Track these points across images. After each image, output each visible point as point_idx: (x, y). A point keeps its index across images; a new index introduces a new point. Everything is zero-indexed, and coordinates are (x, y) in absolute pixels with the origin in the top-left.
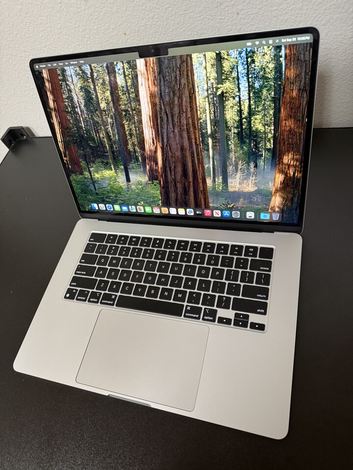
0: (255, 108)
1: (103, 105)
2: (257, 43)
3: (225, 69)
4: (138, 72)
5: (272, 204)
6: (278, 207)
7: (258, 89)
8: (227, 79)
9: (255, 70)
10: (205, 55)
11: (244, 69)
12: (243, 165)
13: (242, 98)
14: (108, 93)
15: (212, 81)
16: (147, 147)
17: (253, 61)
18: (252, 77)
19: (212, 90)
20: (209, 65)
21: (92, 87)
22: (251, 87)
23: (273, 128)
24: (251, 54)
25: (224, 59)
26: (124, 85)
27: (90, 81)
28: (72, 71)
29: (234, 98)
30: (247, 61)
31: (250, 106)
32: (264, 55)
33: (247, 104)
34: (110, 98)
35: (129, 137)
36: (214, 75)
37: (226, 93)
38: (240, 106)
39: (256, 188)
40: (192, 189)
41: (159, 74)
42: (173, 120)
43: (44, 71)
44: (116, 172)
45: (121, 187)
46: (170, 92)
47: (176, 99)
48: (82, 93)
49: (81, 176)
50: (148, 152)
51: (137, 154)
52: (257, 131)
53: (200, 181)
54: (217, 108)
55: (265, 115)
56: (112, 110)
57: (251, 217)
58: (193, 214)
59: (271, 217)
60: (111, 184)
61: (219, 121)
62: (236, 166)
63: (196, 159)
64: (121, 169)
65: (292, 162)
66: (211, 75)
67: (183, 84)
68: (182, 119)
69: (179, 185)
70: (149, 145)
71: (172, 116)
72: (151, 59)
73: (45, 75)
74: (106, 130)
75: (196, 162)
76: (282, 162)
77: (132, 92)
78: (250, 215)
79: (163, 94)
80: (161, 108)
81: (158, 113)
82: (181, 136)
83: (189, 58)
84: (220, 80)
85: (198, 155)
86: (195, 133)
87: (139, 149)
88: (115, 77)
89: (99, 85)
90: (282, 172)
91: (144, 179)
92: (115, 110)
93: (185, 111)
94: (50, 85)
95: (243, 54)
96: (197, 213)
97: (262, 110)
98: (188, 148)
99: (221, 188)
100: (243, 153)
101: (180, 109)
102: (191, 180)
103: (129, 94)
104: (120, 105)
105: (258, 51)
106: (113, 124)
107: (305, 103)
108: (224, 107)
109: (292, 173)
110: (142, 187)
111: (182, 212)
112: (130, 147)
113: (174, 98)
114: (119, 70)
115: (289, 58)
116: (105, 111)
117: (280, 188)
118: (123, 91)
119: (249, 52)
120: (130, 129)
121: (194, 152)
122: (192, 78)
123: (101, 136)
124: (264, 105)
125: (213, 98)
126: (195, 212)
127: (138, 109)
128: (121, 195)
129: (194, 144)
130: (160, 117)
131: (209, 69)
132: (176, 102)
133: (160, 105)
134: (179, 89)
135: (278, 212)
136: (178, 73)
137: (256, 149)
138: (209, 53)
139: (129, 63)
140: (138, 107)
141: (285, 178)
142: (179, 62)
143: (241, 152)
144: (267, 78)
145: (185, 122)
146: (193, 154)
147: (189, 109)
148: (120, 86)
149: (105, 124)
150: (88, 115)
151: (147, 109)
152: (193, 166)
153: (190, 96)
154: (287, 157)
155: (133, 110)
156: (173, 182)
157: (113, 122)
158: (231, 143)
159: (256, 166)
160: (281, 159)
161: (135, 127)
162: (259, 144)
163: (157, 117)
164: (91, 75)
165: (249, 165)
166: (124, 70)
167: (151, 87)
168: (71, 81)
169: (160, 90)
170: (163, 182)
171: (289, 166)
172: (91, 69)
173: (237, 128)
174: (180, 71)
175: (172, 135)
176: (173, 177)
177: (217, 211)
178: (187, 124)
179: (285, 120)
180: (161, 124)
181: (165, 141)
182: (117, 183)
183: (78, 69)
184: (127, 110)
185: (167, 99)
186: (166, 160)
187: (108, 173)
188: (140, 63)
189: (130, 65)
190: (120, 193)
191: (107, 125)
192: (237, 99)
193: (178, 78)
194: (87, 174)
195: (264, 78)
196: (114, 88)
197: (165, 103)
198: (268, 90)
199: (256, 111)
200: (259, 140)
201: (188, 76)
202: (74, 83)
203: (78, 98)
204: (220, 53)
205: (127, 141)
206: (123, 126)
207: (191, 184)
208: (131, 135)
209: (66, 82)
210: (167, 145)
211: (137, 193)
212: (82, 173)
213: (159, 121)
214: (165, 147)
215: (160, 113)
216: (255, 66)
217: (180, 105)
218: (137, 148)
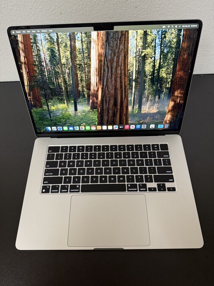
0: (163, 64)
1: (63, 61)
2: (169, 26)
3: (148, 41)
4: (92, 40)
5: (165, 119)
6: (169, 121)
7: (166, 53)
8: (149, 47)
9: (165, 42)
10: (137, 32)
11: (159, 41)
12: (152, 97)
13: (156, 58)
14: (68, 53)
15: (140, 47)
16: (92, 88)
17: (165, 37)
18: (163, 46)
19: (139, 53)
20: (139, 38)
21: (57, 48)
22: (162, 52)
23: (171, 76)
24: (164, 33)
25: (148, 34)
26: (81, 48)
27: (56, 44)
28: (42, 36)
29: (151, 58)
30: (162, 37)
31: (160, 63)
32: (171, 34)
33: (158, 62)
34: (69, 57)
35: (80, 82)
36: (141, 44)
37: (147, 55)
38: (154, 63)
39: (158, 111)
40: (118, 113)
41: (106, 41)
42: (112, 71)
43: (19, 35)
44: (68, 105)
45: (70, 115)
46: (112, 53)
47: (115, 58)
48: (48, 52)
49: (40, 109)
50: (92, 92)
51: (84, 93)
52: (162, 77)
53: (125, 108)
54: (140, 64)
55: (168, 68)
56: (70, 64)
57: (153, 127)
58: (117, 128)
59: (164, 126)
60: (63, 113)
61: (141, 72)
62: (148, 98)
63: (124, 95)
64: (72, 103)
65: (179, 94)
66: (140, 44)
67: (121, 49)
68: (118, 70)
69: (111, 112)
70: (93, 87)
71: (112, 68)
72: (102, 32)
73: (20, 38)
74: (64, 77)
75: (124, 97)
76: (174, 95)
77: (86, 53)
78: (152, 126)
79: (107, 54)
80: (104, 63)
81: (103, 66)
82: (116, 81)
83: (127, 33)
84: (144, 47)
85: (125, 92)
86: (125, 79)
87: (86, 89)
88: (75, 42)
89: (62, 47)
90: (173, 100)
91: (87, 108)
92: (72, 64)
93: (120, 65)
94: (23, 45)
95: (160, 33)
96: (120, 127)
97: (167, 65)
98: (119, 88)
99: (137, 112)
100: (153, 90)
101: (117, 64)
102: (119, 107)
103: (83, 54)
104: (76, 61)
105: (168, 31)
106: (69, 73)
107: (190, 62)
108: (145, 63)
109: (179, 101)
110: (85, 114)
111: (110, 128)
112: (80, 88)
113: (114, 57)
114: (78, 38)
115: (185, 36)
116: (64, 65)
117: (171, 109)
118: (79, 51)
119: (163, 32)
120: (82, 77)
121: (123, 91)
122: (127, 45)
123: (60, 81)
124: (168, 62)
125: (139, 58)
126: (119, 127)
127: (89, 63)
128: (70, 120)
129: (123, 85)
130: (103, 69)
131: (138, 40)
132: (115, 60)
133: (104, 61)
134: (118, 52)
135: (168, 123)
136: (119, 41)
137: (160, 88)
138: (140, 30)
139: (86, 33)
140: (89, 62)
141: (174, 104)
142: (120, 35)
143: (152, 90)
144: (172, 47)
145: (119, 72)
146: (122, 92)
147: (123, 64)
148: (77, 48)
149: (63, 73)
150: (51, 67)
151: (95, 63)
152: (121, 99)
153: (124, 56)
154: (177, 92)
155: (85, 64)
156: (107, 109)
157: (70, 72)
158: (147, 84)
159: (159, 98)
160: (174, 93)
161: (85, 76)
162: (162, 85)
163: (101, 69)
164: (57, 40)
165: (155, 97)
166: (82, 38)
167: (99, 50)
168: (40, 43)
169: (106, 52)
170: (100, 110)
171: (177, 97)
172: (58, 36)
173: (151, 75)
174: (120, 40)
175: (110, 80)
176: (107, 106)
177: (133, 126)
178: (120, 73)
179: (179, 71)
180: (103, 73)
181: (105, 84)
182: (67, 112)
183: (47, 35)
184: (81, 64)
185: (109, 58)
186: (104, 96)
187: (61, 106)
188: (94, 34)
189: (87, 35)
190: (69, 119)
191: (64, 74)
192: (153, 59)
193: (118, 45)
194: (45, 107)
195: (170, 47)
196: (73, 49)
197: (108, 60)
198: (171, 54)
199: (163, 66)
200: (163, 82)
201: (125, 44)
202: (43, 45)
203: (45, 55)
204: (146, 31)
205: (78, 84)
206: (77, 75)
207: (119, 110)
208: (82, 80)
209: (36, 44)
210: (106, 86)
211: (81, 118)
212: (41, 107)
213: (102, 71)
214: (104, 88)
215: (104, 67)
216: (166, 40)
217: (118, 62)
218: (85, 89)
